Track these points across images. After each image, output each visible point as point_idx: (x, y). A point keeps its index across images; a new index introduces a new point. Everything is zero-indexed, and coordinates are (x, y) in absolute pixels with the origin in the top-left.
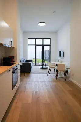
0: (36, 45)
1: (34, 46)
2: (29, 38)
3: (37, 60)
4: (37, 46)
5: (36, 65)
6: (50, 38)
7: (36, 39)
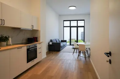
0: (71, 27)
1: (69, 28)
3: (72, 41)
5: (70, 45)
6: (84, 20)
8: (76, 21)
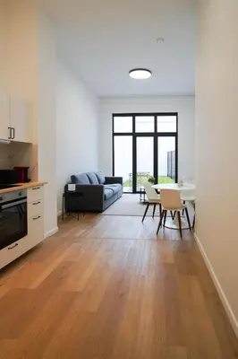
0: (135, 135)
1: (131, 137)
2: (114, 115)
4: (138, 138)
6: (176, 114)
7: (137, 118)
8: (153, 118)
